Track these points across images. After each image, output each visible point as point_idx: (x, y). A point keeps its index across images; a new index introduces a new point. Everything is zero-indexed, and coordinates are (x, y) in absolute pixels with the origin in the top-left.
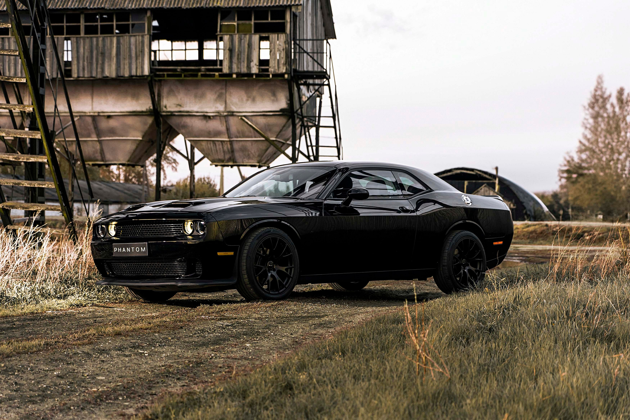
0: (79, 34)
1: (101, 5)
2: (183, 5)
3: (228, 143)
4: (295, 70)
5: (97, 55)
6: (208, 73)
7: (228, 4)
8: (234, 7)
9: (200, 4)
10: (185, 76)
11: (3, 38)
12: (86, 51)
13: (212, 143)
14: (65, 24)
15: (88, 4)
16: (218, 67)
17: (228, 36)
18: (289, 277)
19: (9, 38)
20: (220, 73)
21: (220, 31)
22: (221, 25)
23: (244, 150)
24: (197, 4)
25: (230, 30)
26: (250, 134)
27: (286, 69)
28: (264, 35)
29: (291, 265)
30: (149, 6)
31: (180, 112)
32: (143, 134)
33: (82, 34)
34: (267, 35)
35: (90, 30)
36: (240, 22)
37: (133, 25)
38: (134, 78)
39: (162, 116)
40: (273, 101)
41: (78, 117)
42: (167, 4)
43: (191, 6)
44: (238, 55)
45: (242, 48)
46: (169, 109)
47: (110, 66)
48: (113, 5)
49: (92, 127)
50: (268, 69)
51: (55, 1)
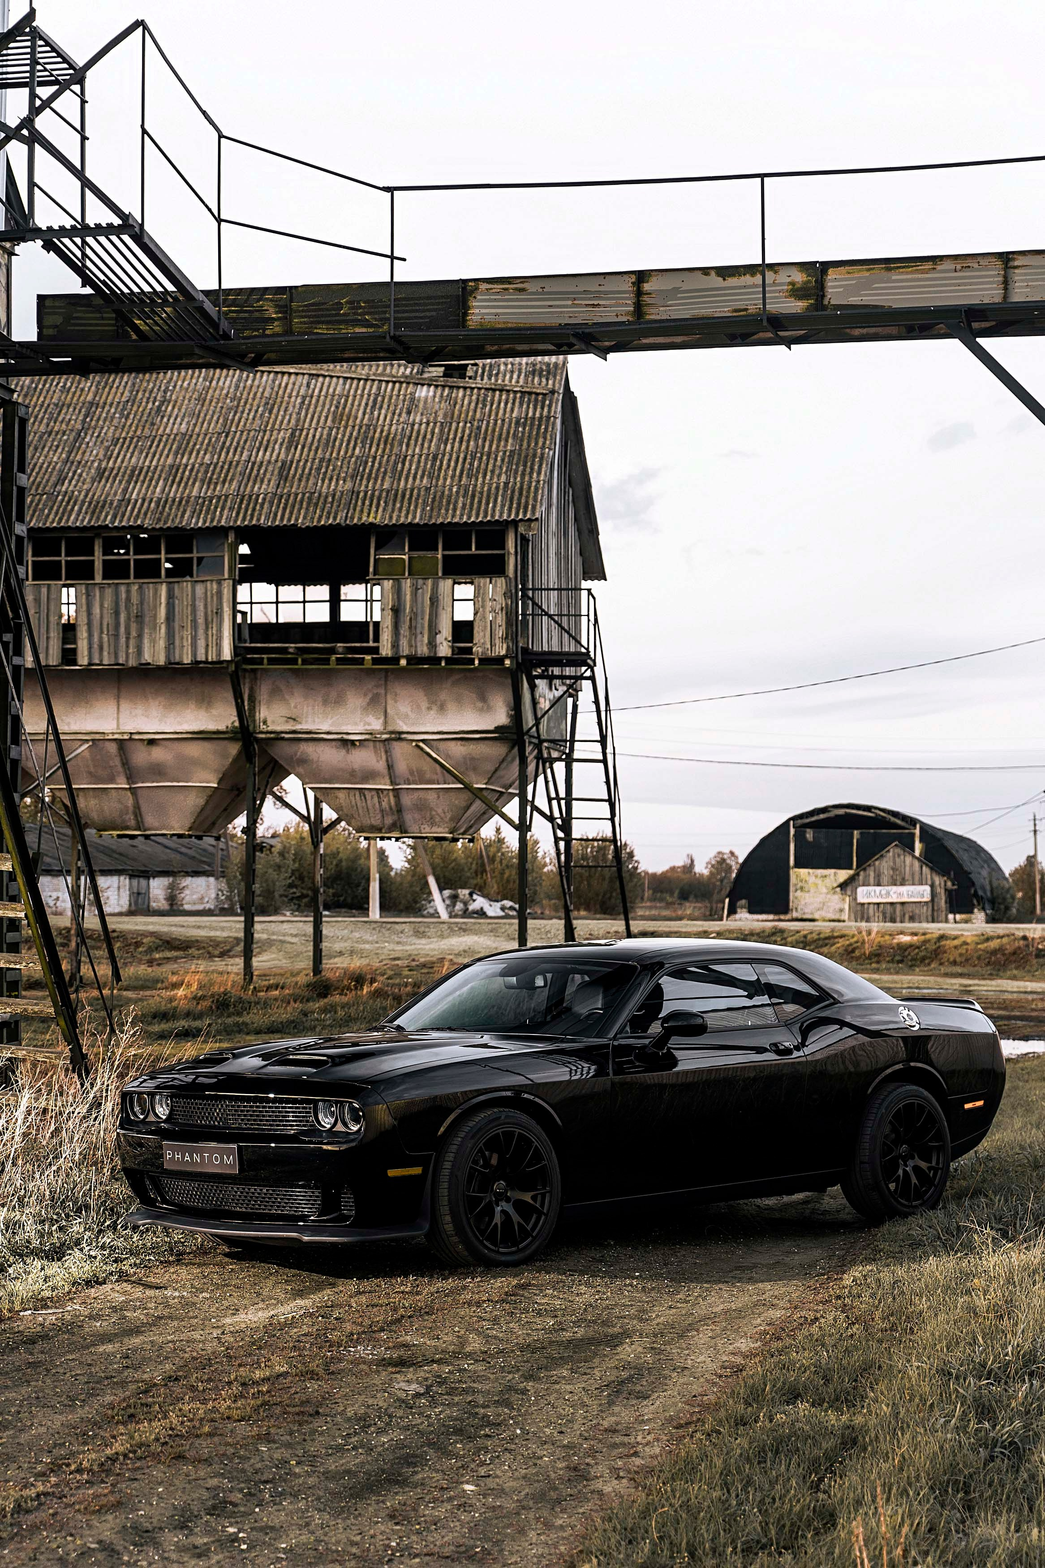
0: (93, 579)
1: (136, 521)
2: (300, 521)
3: (391, 794)
4: (525, 650)
5: (128, 619)
6: (350, 656)
7: (391, 518)
8: (403, 525)
9: (335, 518)
10: (304, 662)
12: (105, 611)
13: (357, 793)
14: (63, 558)
15: (109, 517)
16: (371, 644)
17: (391, 578)
18: (540, 1213)
20: (375, 657)
21: (375, 572)
22: (376, 560)
23: (421, 807)
24: (328, 518)
25: (392, 571)
26: (435, 777)
27: (508, 647)
28: (463, 580)
29: (544, 1188)
30: (231, 523)
31: (294, 732)
32: (220, 775)
33: (98, 579)
34: (468, 580)
35: (116, 570)
36: (415, 554)
37: (200, 560)
38: (202, 666)
39: (258, 740)
40: (481, 710)
41: (91, 743)
42: (267, 518)
43: (316, 523)
44: (411, 619)
45: (419, 606)
46: (269, 729)
47: (153, 642)
48: (159, 520)
49: (117, 762)
50: (471, 648)
51: (43, 510)
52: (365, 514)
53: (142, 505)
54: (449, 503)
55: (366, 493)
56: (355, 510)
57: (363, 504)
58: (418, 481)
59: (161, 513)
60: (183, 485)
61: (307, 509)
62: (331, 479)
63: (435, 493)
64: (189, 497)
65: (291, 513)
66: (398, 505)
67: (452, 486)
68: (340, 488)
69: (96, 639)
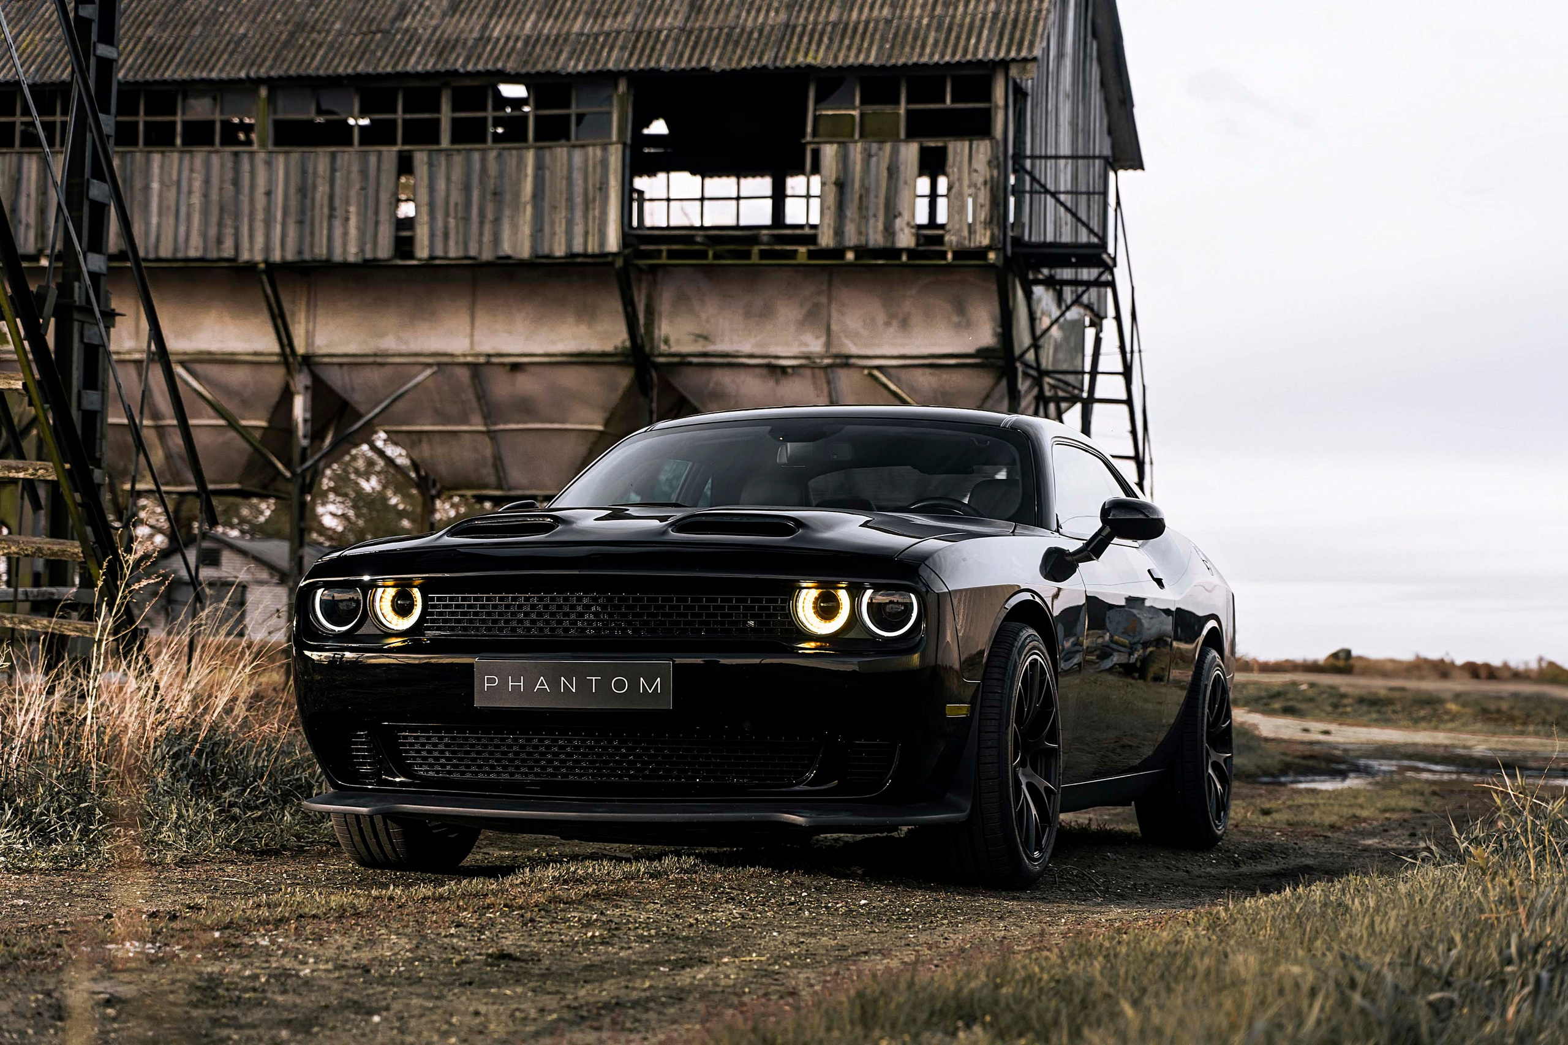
0: (436, 140)
1: (495, 63)
2: (714, 62)
4: (1017, 241)
5: (483, 197)
6: (778, 247)
7: (836, 58)
8: (851, 67)
9: (760, 59)
10: (716, 256)
11: (236, 154)
12: (453, 186)
14: (400, 116)
15: (460, 61)
16: (807, 231)
17: (835, 146)
19: (252, 153)
20: (812, 248)
21: (815, 134)
22: (816, 118)
24: (751, 59)
25: (840, 132)
27: (992, 236)
28: (932, 144)
30: (622, 67)
31: (705, 355)
32: (606, 415)
33: (445, 142)
34: (940, 144)
35: (467, 132)
36: (869, 109)
37: (580, 117)
38: (579, 260)
39: (657, 366)
40: (958, 326)
41: (435, 368)
42: (669, 60)
43: (734, 65)
44: (861, 197)
45: (873, 178)
46: (675, 349)
47: (515, 227)
48: (526, 63)
49: (470, 395)
50: (942, 237)
51: (374, 52)
52: (802, 53)
53: (506, 43)
54: (915, 39)
55: (805, 27)
56: (788, 48)
57: (800, 40)
58: (875, 13)
59: (530, 55)
60: (561, 19)
61: (724, 48)
62: (759, 11)
63: (898, 27)
64: (568, 34)
65: (702, 53)
66: (847, 42)
67: (921, 17)
68: (770, 22)
69: (440, 223)
